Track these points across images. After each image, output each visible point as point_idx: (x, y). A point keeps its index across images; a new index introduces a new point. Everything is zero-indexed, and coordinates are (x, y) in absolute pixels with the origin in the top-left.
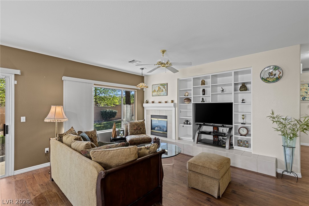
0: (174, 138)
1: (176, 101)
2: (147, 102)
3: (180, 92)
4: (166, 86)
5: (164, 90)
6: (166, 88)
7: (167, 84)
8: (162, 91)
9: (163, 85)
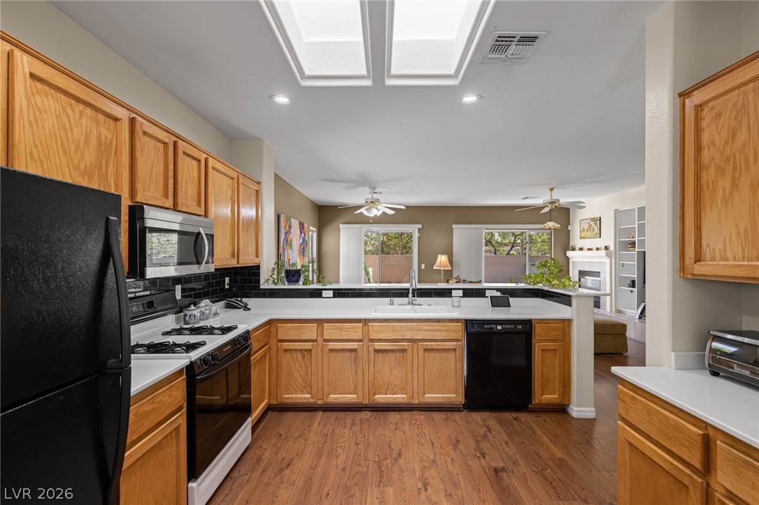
0: (608, 309)
1: (612, 248)
2: (574, 249)
3: (618, 232)
4: (598, 223)
5: (596, 228)
6: (598, 225)
7: (600, 218)
8: (594, 230)
9: (593, 220)
